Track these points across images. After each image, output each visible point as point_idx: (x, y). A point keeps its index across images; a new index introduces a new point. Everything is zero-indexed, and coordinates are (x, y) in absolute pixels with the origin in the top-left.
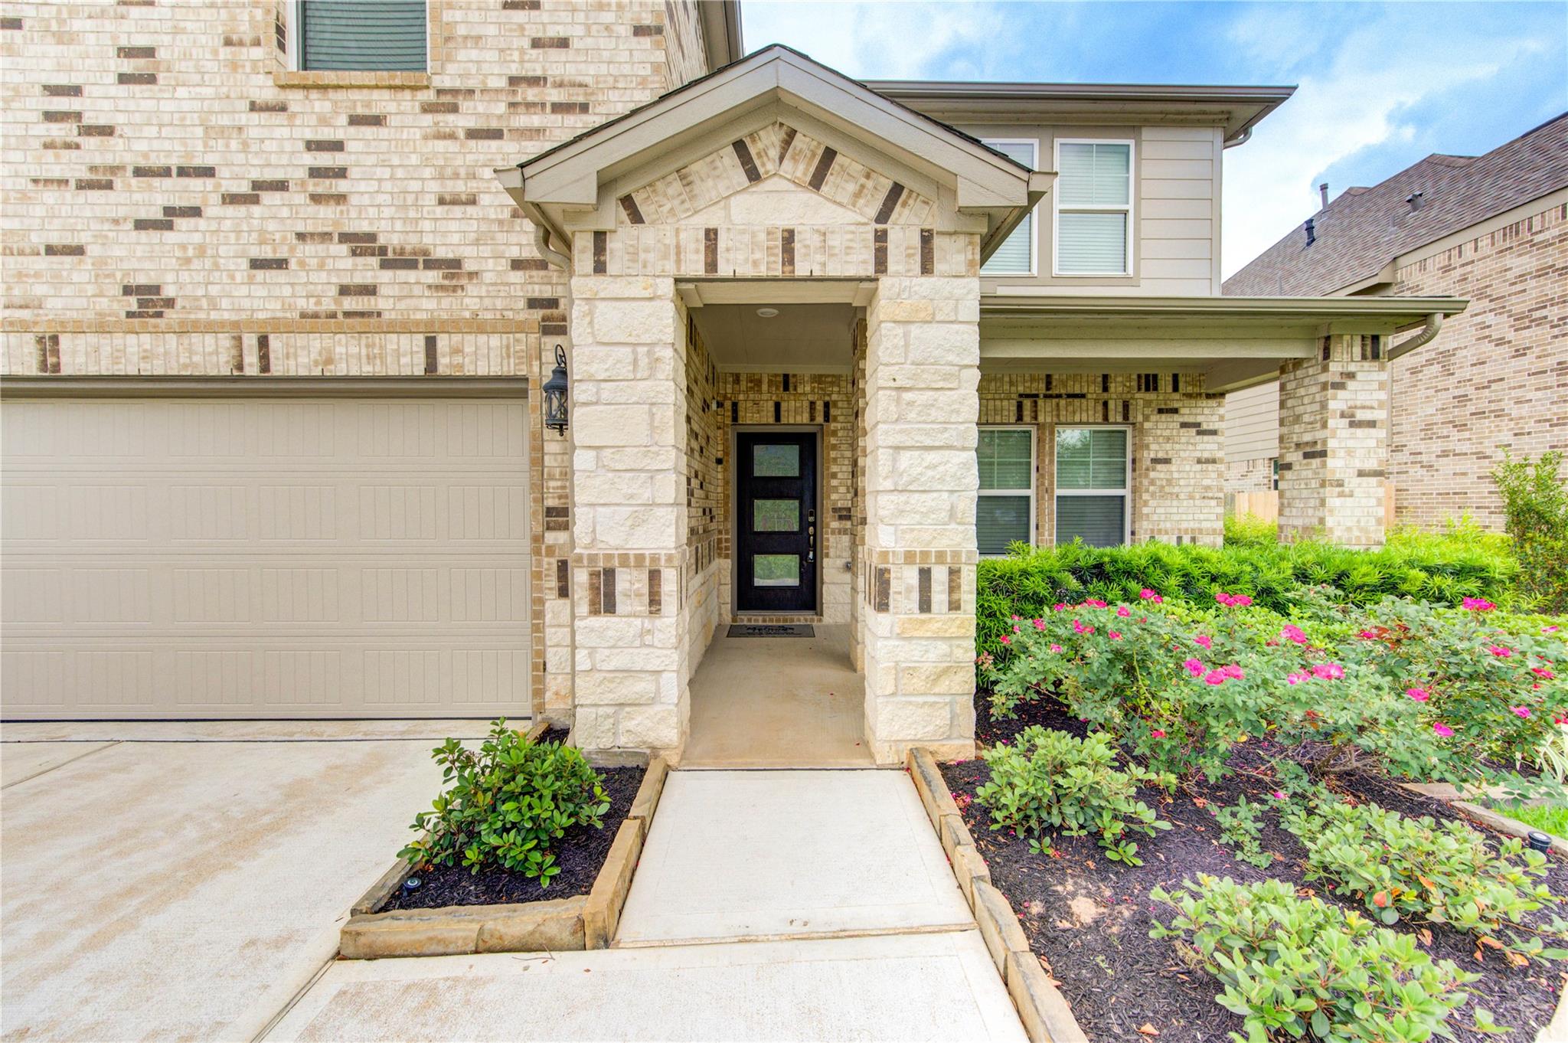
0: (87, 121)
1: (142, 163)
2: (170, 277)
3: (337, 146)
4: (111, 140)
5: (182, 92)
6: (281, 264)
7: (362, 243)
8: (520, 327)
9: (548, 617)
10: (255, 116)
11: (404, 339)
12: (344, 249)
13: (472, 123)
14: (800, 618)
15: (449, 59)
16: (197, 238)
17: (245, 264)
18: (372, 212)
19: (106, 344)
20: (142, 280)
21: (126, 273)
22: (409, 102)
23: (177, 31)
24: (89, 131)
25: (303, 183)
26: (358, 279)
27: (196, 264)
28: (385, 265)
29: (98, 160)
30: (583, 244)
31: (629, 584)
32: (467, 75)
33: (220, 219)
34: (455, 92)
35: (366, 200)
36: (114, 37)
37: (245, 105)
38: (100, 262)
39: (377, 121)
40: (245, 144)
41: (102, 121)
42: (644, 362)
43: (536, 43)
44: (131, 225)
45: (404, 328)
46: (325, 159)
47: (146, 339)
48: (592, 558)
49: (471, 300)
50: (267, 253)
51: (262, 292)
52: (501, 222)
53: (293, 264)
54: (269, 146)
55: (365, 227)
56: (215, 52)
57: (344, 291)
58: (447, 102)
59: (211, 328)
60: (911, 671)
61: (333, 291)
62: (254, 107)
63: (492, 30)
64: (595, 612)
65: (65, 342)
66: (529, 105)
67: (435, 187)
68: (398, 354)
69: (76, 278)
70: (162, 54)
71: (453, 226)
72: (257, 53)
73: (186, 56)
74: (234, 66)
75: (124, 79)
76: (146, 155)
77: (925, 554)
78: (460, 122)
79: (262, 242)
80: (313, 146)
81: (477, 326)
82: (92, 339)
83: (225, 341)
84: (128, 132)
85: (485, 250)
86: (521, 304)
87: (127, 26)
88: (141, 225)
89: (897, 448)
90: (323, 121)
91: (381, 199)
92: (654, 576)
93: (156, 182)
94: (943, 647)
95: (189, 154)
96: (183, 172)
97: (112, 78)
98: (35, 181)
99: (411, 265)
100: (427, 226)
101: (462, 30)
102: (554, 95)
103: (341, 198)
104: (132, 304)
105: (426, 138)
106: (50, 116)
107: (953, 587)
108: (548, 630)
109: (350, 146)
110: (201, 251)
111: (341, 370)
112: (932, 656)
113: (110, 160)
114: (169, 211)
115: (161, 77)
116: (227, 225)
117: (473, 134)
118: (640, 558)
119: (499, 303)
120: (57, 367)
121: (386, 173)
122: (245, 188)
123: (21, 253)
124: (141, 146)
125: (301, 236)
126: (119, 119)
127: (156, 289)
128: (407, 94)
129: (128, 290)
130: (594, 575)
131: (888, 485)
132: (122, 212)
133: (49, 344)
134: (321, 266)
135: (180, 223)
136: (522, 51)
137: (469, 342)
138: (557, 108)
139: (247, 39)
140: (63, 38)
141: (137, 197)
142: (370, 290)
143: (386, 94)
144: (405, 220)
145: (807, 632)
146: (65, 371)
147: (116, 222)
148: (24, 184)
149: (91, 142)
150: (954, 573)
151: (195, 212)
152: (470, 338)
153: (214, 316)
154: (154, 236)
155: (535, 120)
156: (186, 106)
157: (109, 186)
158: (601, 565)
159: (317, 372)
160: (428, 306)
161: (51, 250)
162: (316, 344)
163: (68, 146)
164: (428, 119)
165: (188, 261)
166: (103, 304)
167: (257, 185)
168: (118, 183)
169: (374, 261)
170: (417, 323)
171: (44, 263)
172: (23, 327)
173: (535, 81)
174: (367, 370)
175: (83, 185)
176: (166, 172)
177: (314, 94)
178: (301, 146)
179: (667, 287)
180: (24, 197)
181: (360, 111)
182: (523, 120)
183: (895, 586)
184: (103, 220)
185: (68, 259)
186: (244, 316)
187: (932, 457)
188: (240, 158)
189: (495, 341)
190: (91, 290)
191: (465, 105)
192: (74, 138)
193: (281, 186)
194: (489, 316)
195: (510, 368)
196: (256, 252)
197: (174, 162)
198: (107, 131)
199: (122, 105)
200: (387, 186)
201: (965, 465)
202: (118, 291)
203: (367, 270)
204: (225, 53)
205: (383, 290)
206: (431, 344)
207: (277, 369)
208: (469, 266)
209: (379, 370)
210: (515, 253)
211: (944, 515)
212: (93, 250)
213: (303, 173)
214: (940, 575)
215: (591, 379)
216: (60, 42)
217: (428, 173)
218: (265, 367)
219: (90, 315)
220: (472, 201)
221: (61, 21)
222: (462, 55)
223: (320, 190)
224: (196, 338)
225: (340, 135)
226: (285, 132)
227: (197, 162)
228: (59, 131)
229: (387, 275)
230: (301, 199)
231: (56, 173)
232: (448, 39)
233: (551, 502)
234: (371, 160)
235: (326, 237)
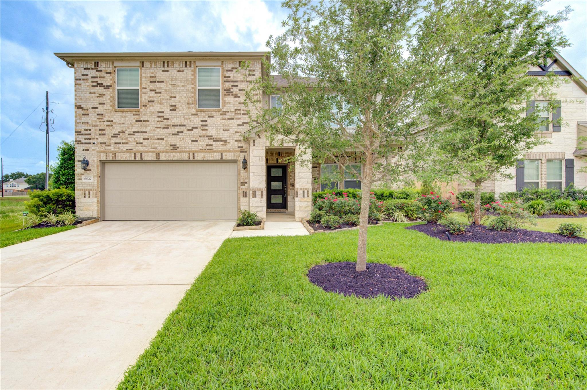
0: (164, 117)
1: (174, 124)
2: (178, 143)
3: (206, 121)
4: (169, 120)
5: (180, 112)
6: (196, 141)
7: (210, 137)
8: (237, 151)
9: (241, 201)
10: (192, 116)
11: (217, 154)
12: (207, 138)
13: (228, 117)
14: (283, 210)
15: (225, 106)
16: (182, 137)
17: (191, 141)
18: (212, 132)
19: (167, 155)
20: (173, 144)
21: (171, 143)
22: (218, 114)
23: (180, 102)
24: (165, 119)
25: (200, 127)
26: (210, 143)
27: (182, 141)
28: (214, 141)
29: (166, 124)
30: (252, 142)
31: (258, 193)
32: (228, 109)
33: (186, 133)
34: (226, 112)
35: (211, 130)
36: (169, 103)
37: (191, 114)
38: (166, 141)
39: (213, 117)
40: (191, 121)
41: (167, 117)
42: (261, 159)
43: (239, 103)
44: (171, 135)
45: (217, 152)
46: (204, 123)
47: (174, 154)
48: (253, 189)
49: (228, 147)
50: (194, 139)
51: (193, 146)
52: (233, 134)
53: (199, 141)
54: (194, 121)
55: (211, 135)
56: (186, 106)
57: (207, 145)
58: (224, 113)
59: (185, 152)
60: (302, 207)
61: (205, 145)
62: (192, 115)
63: (232, 101)
64: (253, 197)
65: (160, 154)
66: (238, 114)
67: (222, 128)
68: (216, 156)
69: (162, 143)
70: (177, 106)
71: (225, 134)
72: (193, 106)
73: (181, 106)
74: (189, 108)
75: (171, 110)
76: (174, 123)
77: (304, 188)
78: (227, 117)
79: (193, 137)
80: (202, 121)
81: (229, 151)
82: (165, 154)
83: (187, 154)
84: (171, 119)
85: (231, 138)
86: (237, 147)
87: (171, 101)
88: (173, 134)
89: (299, 172)
90: (204, 117)
91: (213, 130)
92: (262, 192)
93: (176, 127)
94: (306, 203)
95: (181, 123)
96: (180, 126)
97: (169, 110)
98: (156, 127)
99: (218, 141)
100: (221, 134)
101: (227, 101)
102: (243, 112)
103: (207, 130)
104: (172, 148)
105: (221, 119)
106: (159, 117)
107: (308, 194)
108: (241, 203)
109: (208, 121)
110: (183, 139)
111: (207, 159)
112: (305, 204)
113: (168, 124)
114: (178, 132)
115: (177, 110)
116: (188, 134)
117: (229, 119)
118: (260, 189)
119: (233, 147)
120: (159, 158)
121: (214, 125)
122: (190, 128)
123: (153, 139)
124: (173, 121)
125: (200, 136)
126: (170, 117)
127: (176, 145)
128: (218, 112)
129: (171, 145)
130: (253, 192)
131: (298, 178)
132: (170, 132)
133: (158, 155)
134: (203, 141)
135: (180, 134)
136: (237, 105)
137: (228, 154)
138: (243, 114)
139: (191, 103)
140: (161, 104)
141: (173, 130)
142: (211, 145)
143: (214, 112)
144: (217, 133)
145: (285, 212)
146: (161, 159)
147: (169, 134)
148: (154, 128)
149: (165, 121)
150: (308, 191)
151: (182, 132)
152: (228, 153)
153: (185, 150)
154: (176, 136)
155: (239, 116)
156: (181, 115)
157: (168, 128)
158: (254, 190)
159: (202, 159)
160: (221, 148)
161: (158, 139)
162: (202, 154)
163: (161, 121)
164: (221, 116)
165: (181, 140)
166: (167, 148)
167: (193, 128)
168: (169, 128)
169: (212, 140)
170: (219, 151)
171: (157, 141)
172: (154, 152)
173: (239, 110)
174: (211, 159)
175: (164, 128)
176: (177, 126)
177: (202, 112)
178: (200, 121)
179: (264, 148)
180: (154, 130)
181: (210, 115)
182: (237, 116)
183: (299, 193)
184: (167, 134)
185: (161, 140)
186: (190, 150)
187: (305, 174)
188: (190, 123)
189: (232, 154)
190: (165, 145)
191: (227, 114)
192: (162, 120)
193: (197, 128)
194: (231, 149)
195: (235, 158)
196: (192, 139)
197: (179, 124)
198: (168, 119)
199: (170, 114)
200: (214, 128)
201: (309, 175)
202: (169, 146)
203: (211, 142)
204: (187, 106)
205: (213, 145)
206: (222, 154)
207: (196, 159)
208: (228, 141)
209: (213, 159)
210: (236, 139)
211: (307, 183)
212: (165, 139)
213: (200, 126)
214: (306, 192)
215: (253, 162)
216: (160, 104)
217: (221, 125)
218: (194, 158)
219: (165, 150)
220: (229, 130)
221: (161, 101)
222: (227, 105)
223: (203, 128)
224: (182, 153)
225: (206, 119)
226: (197, 119)
227: (183, 124)
228: (160, 119)
229: (214, 143)
230: (200, 130)
231: (159, 126)
232: (225, 103)
233: (242, 181)
234: (212, 123)
235: (204, 136)
